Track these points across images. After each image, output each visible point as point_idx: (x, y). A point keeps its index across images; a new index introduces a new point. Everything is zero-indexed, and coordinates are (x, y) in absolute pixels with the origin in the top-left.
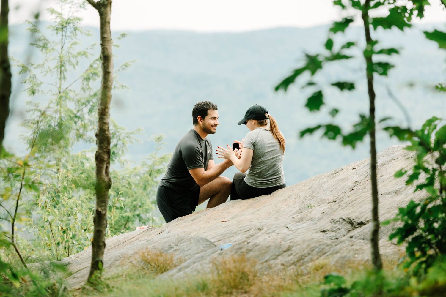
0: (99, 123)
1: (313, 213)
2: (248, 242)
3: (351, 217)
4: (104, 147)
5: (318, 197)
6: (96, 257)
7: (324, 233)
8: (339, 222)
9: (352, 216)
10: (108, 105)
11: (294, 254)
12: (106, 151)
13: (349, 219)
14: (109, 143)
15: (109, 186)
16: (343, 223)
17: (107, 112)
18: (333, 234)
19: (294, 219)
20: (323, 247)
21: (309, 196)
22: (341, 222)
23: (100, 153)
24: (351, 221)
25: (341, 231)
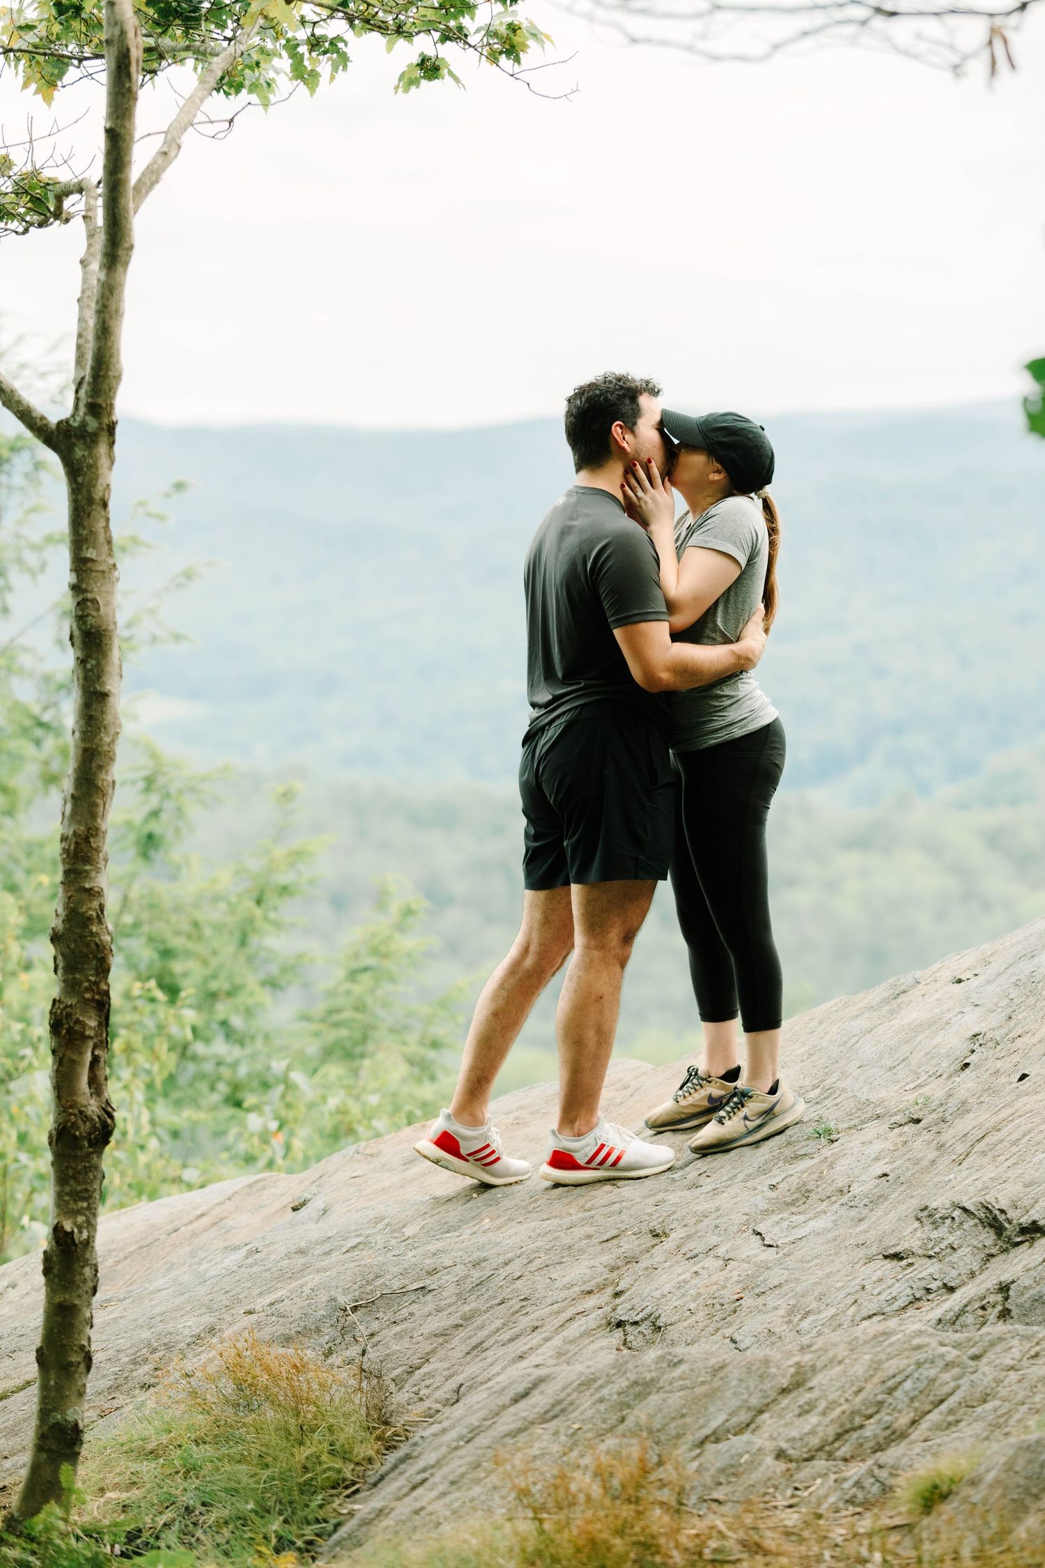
0: (66, 891)
1: (843, 1165)
2: (619, 1289)
3: (993, 1201)
4: (86, 984)
5: (844, 1090)
6: (54, 1409)
7: (895, 1262)
8: (948, 1221)
9: (1001, 1198)
10: (99, 820)
11: (822, 1405)
12: (93, 1000)
13: (987, 1208)
14: (103, 969)
15: (103, 1133)
16: (966, 1226)
17: (98, 850)
18: (931, 1270)
19: (777, 1192)
20: (932, 1373)
21: (815, 1087)
22: (956, 1218)
23: (71, 1005)
24: (995, 1218)
25: (961, 1258)
